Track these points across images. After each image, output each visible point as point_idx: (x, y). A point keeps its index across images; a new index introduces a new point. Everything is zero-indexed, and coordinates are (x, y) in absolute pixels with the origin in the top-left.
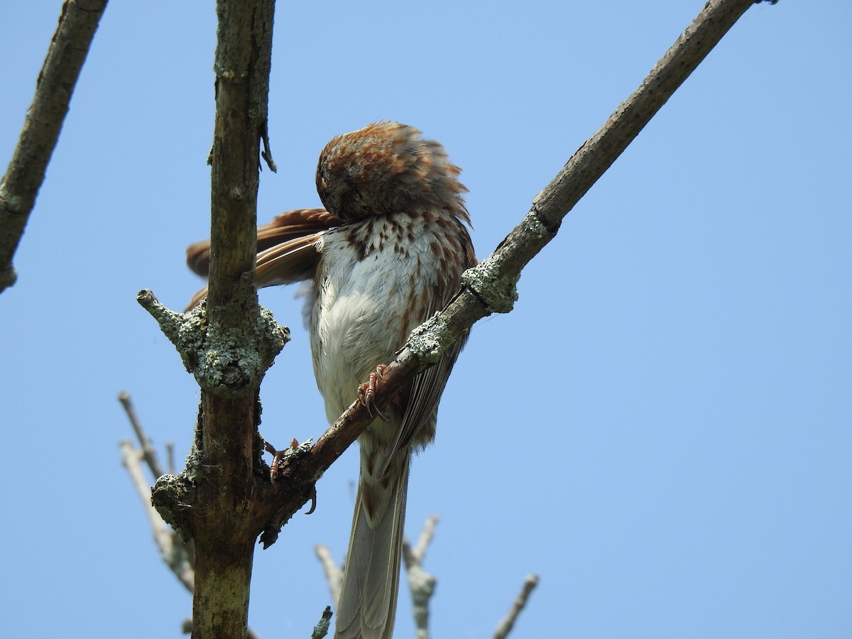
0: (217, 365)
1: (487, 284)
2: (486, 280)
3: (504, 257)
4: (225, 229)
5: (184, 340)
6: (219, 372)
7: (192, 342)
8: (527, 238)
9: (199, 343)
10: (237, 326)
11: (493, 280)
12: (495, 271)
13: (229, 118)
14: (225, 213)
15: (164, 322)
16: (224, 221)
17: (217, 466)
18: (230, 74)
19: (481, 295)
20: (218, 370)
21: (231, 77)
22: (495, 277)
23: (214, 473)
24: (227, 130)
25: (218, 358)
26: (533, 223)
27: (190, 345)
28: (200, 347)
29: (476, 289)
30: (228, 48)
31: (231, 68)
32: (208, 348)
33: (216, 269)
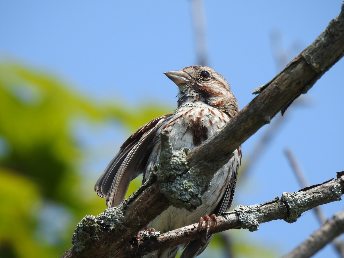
0: (191, 192)
1: (296, 207)
2: (298, 205)
3: (313, 199)
4: (244, 130)
5: (172, 166)
6: (189, 196)
7: (176, 170)
8: (331, 196)
9: (180, 173)
10: (207, 176)
11: (301, 207)
12: (305, 203)
13: (294, 84)
14: (251, 124)
15: (167, 152)
16: (246, 126)
17: (128, 229)
18: (316, 66)
19: (290, 210)
20: (190, 194)
21: (316, 67)
22: (303, 206)
23: (124, 231)
24: (288, 88)
25: (193, 188)
26: (338, 190)
27: (174, 171)
28: (180, 176)
29: (290, 206)
30: (325, 53)
31: (319, 63)
32: (185, 178)
33: (218, 144)
